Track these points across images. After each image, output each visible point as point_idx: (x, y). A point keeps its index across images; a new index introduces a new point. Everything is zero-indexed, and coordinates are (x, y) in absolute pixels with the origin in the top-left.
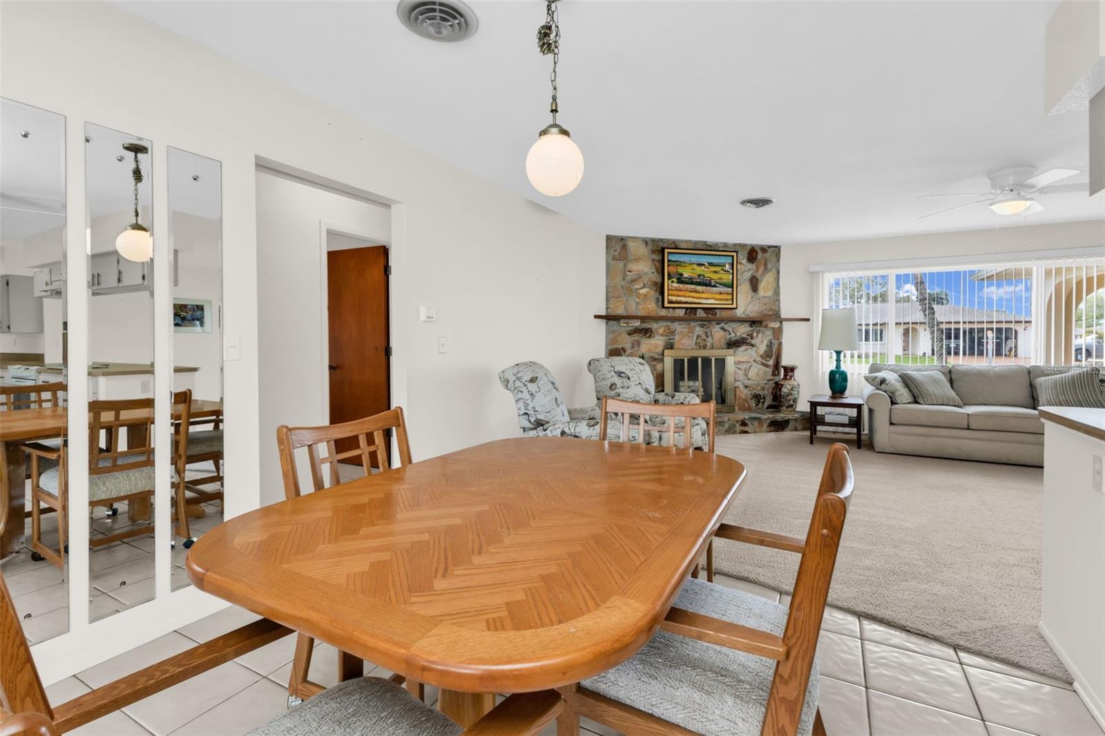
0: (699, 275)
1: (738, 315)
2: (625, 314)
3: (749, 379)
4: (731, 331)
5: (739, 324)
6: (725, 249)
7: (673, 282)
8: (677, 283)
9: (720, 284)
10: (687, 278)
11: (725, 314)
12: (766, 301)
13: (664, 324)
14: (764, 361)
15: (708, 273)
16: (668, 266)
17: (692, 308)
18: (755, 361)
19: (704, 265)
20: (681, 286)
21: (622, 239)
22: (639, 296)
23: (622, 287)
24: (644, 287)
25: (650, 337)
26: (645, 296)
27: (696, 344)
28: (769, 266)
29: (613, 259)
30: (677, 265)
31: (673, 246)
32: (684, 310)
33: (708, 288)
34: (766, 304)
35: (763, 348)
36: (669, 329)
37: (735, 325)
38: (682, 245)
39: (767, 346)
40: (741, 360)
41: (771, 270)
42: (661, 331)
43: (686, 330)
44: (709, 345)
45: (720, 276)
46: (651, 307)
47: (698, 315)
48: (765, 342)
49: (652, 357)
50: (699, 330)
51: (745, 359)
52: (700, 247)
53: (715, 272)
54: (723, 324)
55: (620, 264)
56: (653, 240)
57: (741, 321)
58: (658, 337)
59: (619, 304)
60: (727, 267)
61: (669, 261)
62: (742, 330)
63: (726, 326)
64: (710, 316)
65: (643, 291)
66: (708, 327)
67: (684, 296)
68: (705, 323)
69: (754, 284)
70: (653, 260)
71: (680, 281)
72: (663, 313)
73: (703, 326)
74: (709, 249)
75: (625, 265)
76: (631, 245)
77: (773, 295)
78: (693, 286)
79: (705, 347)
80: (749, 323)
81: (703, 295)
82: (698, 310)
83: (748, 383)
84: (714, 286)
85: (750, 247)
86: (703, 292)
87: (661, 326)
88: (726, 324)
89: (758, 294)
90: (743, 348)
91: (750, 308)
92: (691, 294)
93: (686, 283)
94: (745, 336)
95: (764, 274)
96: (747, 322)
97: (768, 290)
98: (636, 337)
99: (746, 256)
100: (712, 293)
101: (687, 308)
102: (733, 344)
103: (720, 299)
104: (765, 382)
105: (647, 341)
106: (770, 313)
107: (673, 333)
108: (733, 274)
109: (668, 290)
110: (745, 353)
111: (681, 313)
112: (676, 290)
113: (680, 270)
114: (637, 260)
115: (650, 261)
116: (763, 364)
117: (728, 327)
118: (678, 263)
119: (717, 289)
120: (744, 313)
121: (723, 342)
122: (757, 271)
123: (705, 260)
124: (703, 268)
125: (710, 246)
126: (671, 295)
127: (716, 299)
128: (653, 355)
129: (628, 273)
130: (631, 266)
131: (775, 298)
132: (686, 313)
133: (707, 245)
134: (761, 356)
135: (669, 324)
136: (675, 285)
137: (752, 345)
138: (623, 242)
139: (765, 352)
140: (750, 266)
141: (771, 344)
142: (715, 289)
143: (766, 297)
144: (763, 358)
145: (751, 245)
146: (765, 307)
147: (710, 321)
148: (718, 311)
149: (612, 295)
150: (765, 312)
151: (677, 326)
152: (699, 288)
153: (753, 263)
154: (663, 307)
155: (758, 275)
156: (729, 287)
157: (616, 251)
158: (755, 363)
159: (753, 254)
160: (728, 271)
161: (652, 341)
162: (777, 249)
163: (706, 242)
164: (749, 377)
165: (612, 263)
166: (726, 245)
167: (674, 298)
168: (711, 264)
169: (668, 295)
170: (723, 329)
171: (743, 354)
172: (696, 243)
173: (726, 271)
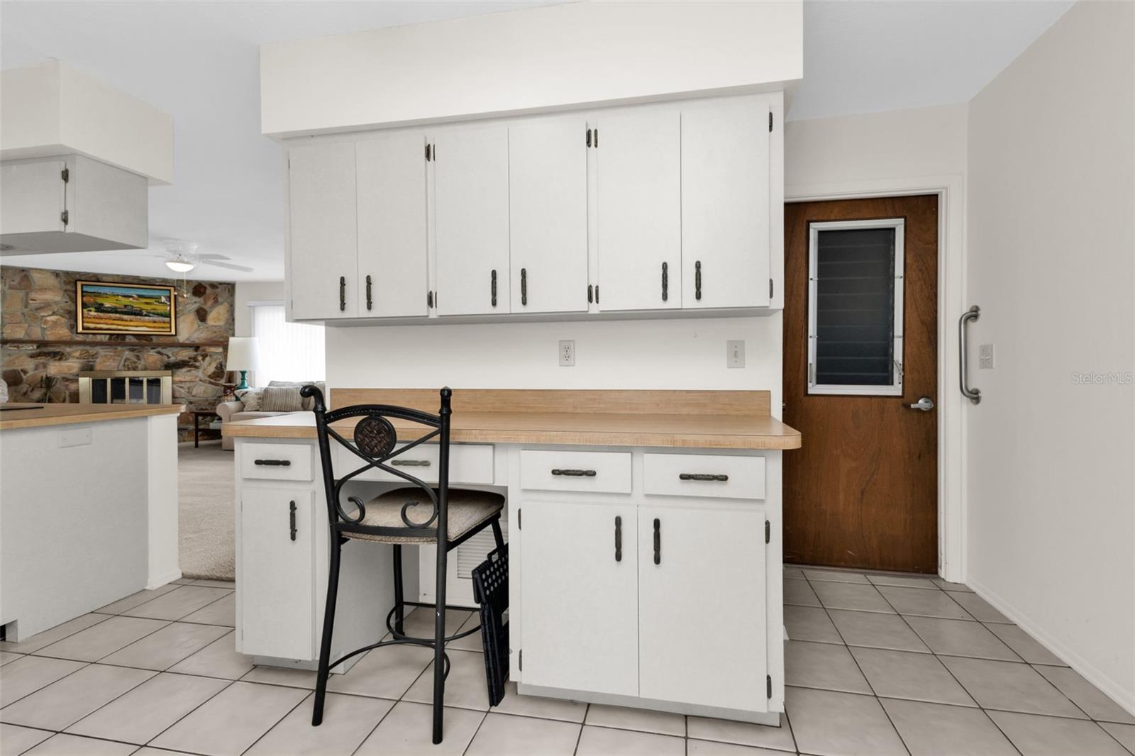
0: (126, 306)
1: (181, 341)
2: (27, 338)
3: (193, 396)
4: (170, 355)
5: (179, 349)
6: (163, 284)
7: (90, 311)
8: (96, 311)
9: (154, 314)
10: (109, 308)
11: (162, 340)
12: (215, 330)
13: (80, 348)
14: (212, 381)
15: (138, 304)
16: (83, 296)
17: (118, 335)
18: (201, 381)
19: (132, 297)
20: (101, 314)
21: (23, 270)
22: (46, 322)
23: (23, 314)
24: (54, 313)
25: (60, 359)
26: (55, 323)
27: (124, 366)
28: (220, 300)
29: (10, 288)
30: (96, 296)
31: (94, 279)
32: (108, 337)
33: (139, 317)
34: (215, 332)
35: (212, 369)
36: (88, 352)
37: (175, 350)
38: (104, 279)
39: (216, 367)
40: (183, 379)
41: (221, 304)
42: (77, 354)
43: (112, 354)
44: (140, 366)
45: (153, 307)
46: (64, 333)
47: (127, 340)
48: (214, 365)
49: (64, 378)
50: (127, 354)
51: (187, 378)
52: (130, 281)
53: (147, 303)
54: (159, 349)
55: (21, 294)
56: (67, 273)
57: (184, 346)
58: (71, 360)
59: (18, 329)
60: (163, 299)
61: (82, 292)
62: (185, 354)
63: (164, 351)
64: (144, 342)
65: (54, 318)
66: (140, 351)
67: (106, 324)
68: (135, 348)
69: (202, 315)
70: (66, 291)
71: (100, 308)
72: (80, 338)
73: (133, 350)
74: (141, 282)
75: (27, 294)
76: (35, 276)
77: (226, 324)
78: (118, 315)
79: (135, 369)
80: (194, 348)
81: (132, 323)
82: (127, 336)
83: (192, 399)
84: (146, 315)
85: (197, 284)
86: (131, 321)
87: (77, 351)
88: (163, 348)
89: (207, 323)
90: (184, 370)
91: (196, 335)
92: (115, 322)
93: (109, 312)
94: (187, 359)
95: (213, 306)
96: (191, 347)
97: (219, 320)
98: (42, 360)
99: (191, 290)
100: (144, 321)
101: (111, 335)
102: (172, 367)
103: (155, 327)
104: (215, 398)
105: (57, 363)
106: (221, 340)
107: (94, 356)
108: (170, 305)
109: (83, 317)
110: (189, 373)
111: (105, 339)
112: (94, 318)
113: (100, 300)
114: (43, 289)
115: (62, 293)
116: (210, 383)
117: (169, 351)
118: (99, 295)
119: (151, 318)
120: (187, 339)
121: (159, 364)
122: (205, 303)
123: (133, 293)
124: (131, 299)
125: (144, 280)
126: (88, 322)
127: (147, 327)
128: (64, 376)
129: (31, 302)
130: (33, 295)
131: (228, 326)
132: (110, 339)
133: (141, 280)
134: (210, 376)
135: (88, 348)
136: (93, 313)
137: (197, 367)
138: (24, 273)
139: (214, 373)
140: (197, 299)
141: (221, 365)
142: (147, 318)
143: (215, 326)
144: (212, 378)
145: (196, 281)
146: (215, 335)
147: (143, 346)
148: (154, 338)
149: (7, 321)
150: (216, 339)
151: (101, 351)
152: (125, 317)
153: (200, 297)
154: (77, 333)
155: (206, 307)
156: (166, 316)
157: (13, 281)
158: (201, 383)
159: (199, 289)
160: (164, 303)
161: (64, 364)
162: (230, 287)
163: (138, 277)
164: (194, 393)
165: (8, 292)
166: (165, 280)
167: (92, 326)
168: (140, 296)
169: (83, 322)
170: (159, 353)
171: (183, 374)
172: (124, 277)
173: (161, 303)
